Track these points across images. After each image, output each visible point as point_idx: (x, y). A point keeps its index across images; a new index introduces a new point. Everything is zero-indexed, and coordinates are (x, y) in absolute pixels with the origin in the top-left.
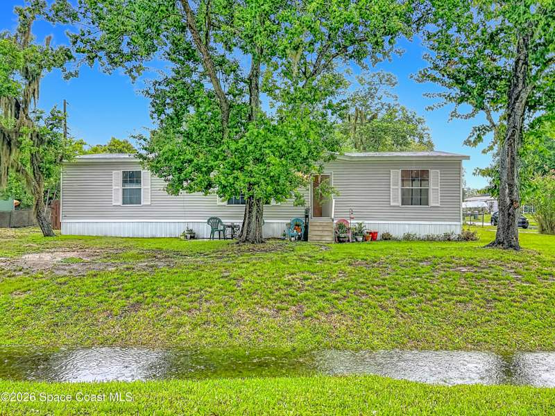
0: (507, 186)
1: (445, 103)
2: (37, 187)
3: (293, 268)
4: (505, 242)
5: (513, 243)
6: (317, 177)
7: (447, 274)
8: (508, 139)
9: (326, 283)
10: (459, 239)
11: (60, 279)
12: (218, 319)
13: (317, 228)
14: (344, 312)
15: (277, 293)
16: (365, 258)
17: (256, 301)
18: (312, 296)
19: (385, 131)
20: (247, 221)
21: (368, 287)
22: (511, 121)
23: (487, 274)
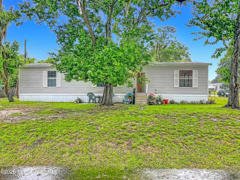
0: (234, 77)
1: (202, 37)
2: (6, 78)
3: (127, 119)
4: (233, 105)
5: (236, 106)
6: (139, 73)
7: (207, 122)
8: (235, 54)
9: (144, 127)
10: (207, 103)
11: (5, 125)
12: (84, 149)
13: (139, 98)
14: (154, 145)
15: (118, 134)
16: (163, 113)
17: (106, 138)
18: (137, 135)
19: (171, 53)
20: (105, 95)
21: (167, 130)
22: (236, 45)
23: (228, 122)
